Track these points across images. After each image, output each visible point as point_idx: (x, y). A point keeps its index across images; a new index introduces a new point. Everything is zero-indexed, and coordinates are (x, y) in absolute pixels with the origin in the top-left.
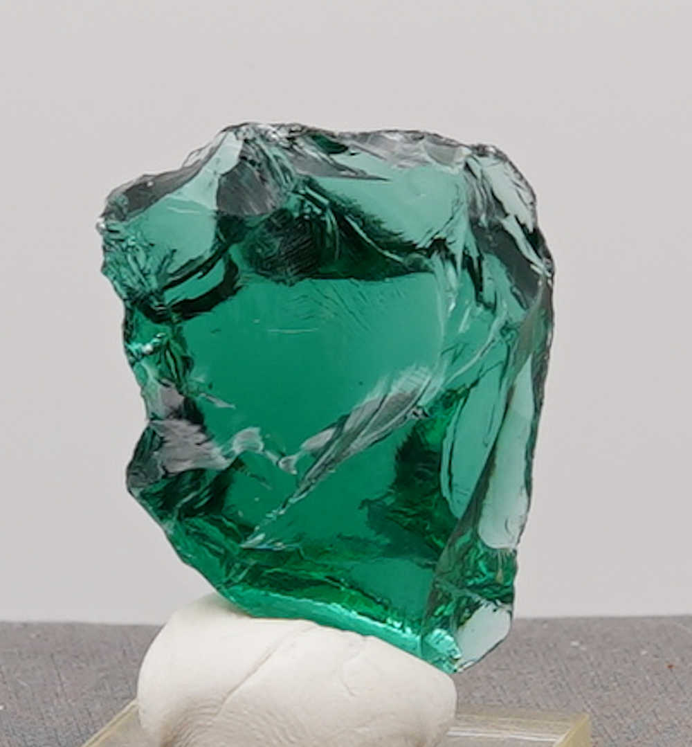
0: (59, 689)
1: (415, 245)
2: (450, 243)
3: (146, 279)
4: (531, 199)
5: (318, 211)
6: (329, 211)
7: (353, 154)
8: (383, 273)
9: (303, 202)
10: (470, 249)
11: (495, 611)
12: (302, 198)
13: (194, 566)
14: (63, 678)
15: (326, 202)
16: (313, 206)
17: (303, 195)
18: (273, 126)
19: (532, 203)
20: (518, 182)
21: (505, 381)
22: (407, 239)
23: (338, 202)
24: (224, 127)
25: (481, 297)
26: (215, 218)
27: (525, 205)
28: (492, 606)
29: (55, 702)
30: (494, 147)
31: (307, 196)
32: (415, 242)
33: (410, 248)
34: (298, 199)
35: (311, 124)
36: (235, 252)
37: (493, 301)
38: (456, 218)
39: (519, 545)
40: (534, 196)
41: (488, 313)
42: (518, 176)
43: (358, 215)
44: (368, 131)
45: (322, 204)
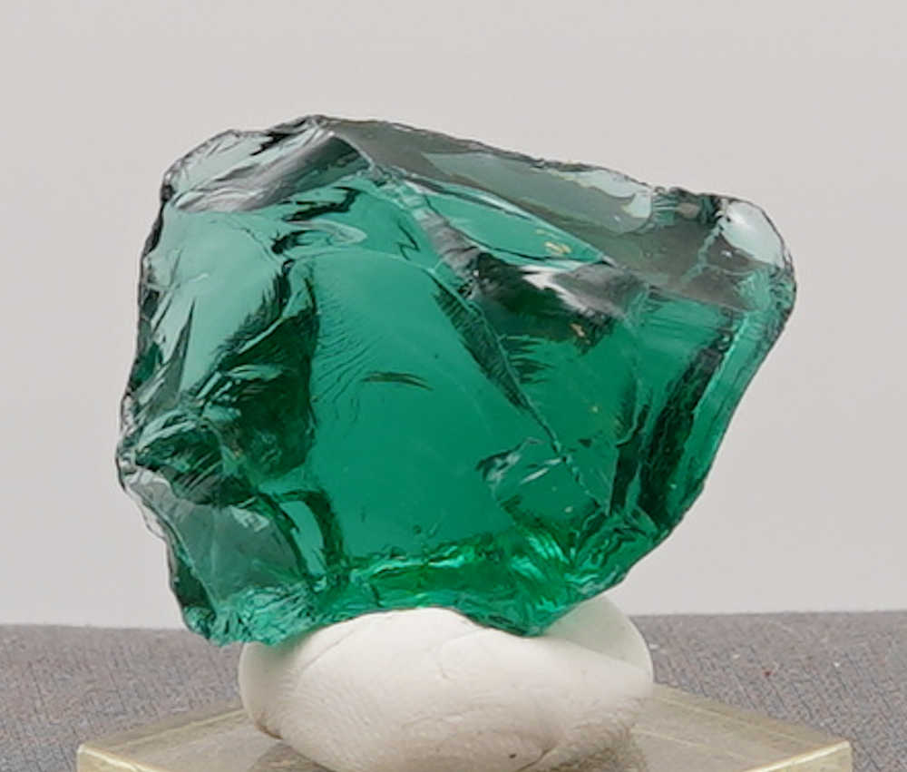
1: (278, 277)
2: (278, 235)
3: (292, 594)
4: (233, 139)
5: (229, 385)
6: (230, 374)
7: (164, 340)
8: (311, 317)
9: (215, 403)
10: (286, 212)
11: (729, 220)
12: (209, 404)
15: (218, 376)
16: (222, 390)
17: (205, 403)
18: (122, 428)
19: (237, 136)
20: (210, 150)
21: (445, 186)
22: (271, 287)
23: (219, 360)
24: (119, 486)
25: (342, 205)
26: (220, 509)
27: (236, 144)
28: (722, 222)
30: (166, 174)
31: (207, 398)
32: (274, 276)
33: (282, 285)
34: (211, 408)
35: (123, 384)
36: (272, 488)
37: (345, 192)
38: (248, 226)
39: (649, 183)
40: (230, 132)
41: (358, 199)
42: (203, 149)
43: (237, 340)
44: (136, 319)
45: (219, 381)
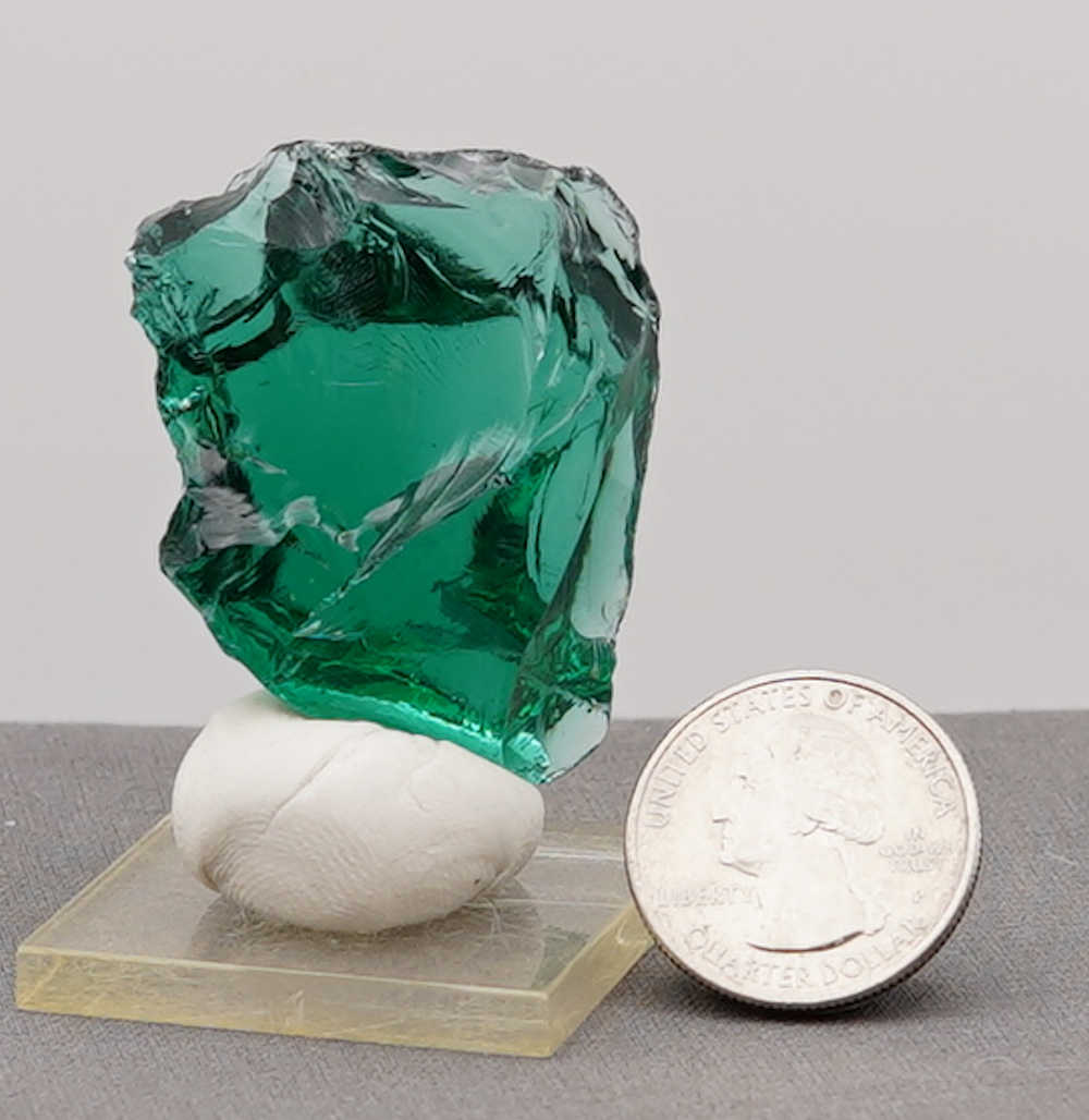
0: (80, 802)
1: (498, 284)
2: (538, 282)
3: (184, 323)
4: (633, 231)
5: (385, 244)
6: (398, 245)
7: (424, 178)
8: (459, 317)
9: (366, 233)
10: (562, 289)
11: (590, 711)
12: (365, 228)
13: (238, 658)
14: (85, 789)
15: (393, 233)
16: (379, 238)
17: (366, 225)
18: (333, 144)
19: (633, 236)
20: (619, 212)
21: (602, 444)
22: (488, 277)
23: (408, 234)
24: (273, 147)
25: (575, 345)
26: (265, 252)
27: (627, 237)
28: (586, 706)
29: (76, 816)
30: (590, 170)
31: (372, 226)
32: (498, 280)
33: (493, 287)
34: (361, 230)
35: (377, 142)
36: (287, 291)
37: (588, 349)
38: (545, 252)
39: (619, 634)
40: (636, 226)
41: (583, 363)
42: (617, 203)
43: (431, 249)
44: (443, 150)
45: (389, 236)
